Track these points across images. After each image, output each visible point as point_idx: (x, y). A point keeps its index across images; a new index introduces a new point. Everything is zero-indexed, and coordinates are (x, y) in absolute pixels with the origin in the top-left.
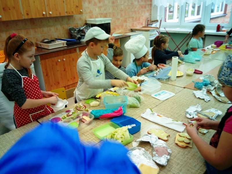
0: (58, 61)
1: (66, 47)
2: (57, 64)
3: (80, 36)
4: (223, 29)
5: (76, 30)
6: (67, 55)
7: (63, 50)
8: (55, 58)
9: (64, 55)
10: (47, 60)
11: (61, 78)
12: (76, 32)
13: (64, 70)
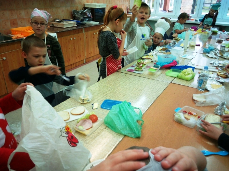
0: (70, 40)
1: (75, 27)
2: (69, 42)
3: (82, 18)
4: (191, 18)
5: (79, 13)
6: (77, 35)
7: (73, 30)
8: (68, 36)
9: (74, 34)
10: (62, 38)
11: (72, 55)
12: (79, 14)
13: (74, 48)
